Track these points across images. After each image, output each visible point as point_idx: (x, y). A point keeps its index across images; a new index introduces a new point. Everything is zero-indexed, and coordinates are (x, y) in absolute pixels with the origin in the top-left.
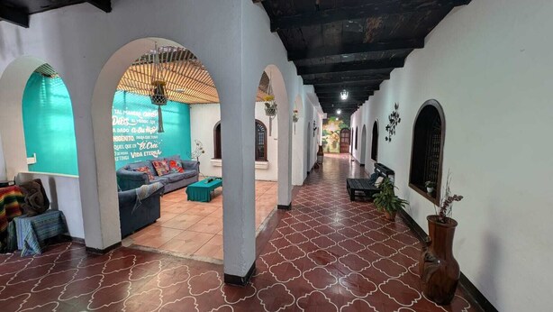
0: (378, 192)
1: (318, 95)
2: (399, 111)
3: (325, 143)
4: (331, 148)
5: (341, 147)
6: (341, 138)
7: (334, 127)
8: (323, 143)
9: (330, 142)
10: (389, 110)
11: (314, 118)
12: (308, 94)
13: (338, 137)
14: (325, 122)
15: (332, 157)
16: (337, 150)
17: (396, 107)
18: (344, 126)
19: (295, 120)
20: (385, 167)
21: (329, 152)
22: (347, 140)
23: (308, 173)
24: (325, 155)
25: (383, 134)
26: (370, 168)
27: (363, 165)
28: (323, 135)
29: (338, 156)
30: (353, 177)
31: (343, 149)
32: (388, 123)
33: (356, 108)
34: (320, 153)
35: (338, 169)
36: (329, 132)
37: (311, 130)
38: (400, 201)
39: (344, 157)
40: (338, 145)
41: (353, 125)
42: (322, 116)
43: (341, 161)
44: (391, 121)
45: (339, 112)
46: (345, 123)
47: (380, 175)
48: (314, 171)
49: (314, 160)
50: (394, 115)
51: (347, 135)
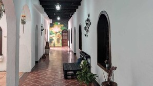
0: (80, 70)
1: (43, 6)
2: (91, 18)
3: (51, 40)
4: (56, 43)
5: (63, 42)
6: (62, 36)
7: (58, 28)
8: (50, 40)
9: (55, 39)
10: (86, 18)
11: (42, 22)
12: (34, 5)
13: (61, 36)
14: (52, 25)
15: (56, 49)
16: (60, 44)
17: (89, 16)
18: (64, 28)
19: (24, 22)
20: (86, 54)
21: (54, 46)
22: (66, 38)
23: (37, 62)
24: (51, 48)
25: (84, 32)
26: (78, 56)
27: (75, 54)
28: (50, 34)
29: (61, 49)
30: (70, 62)
31: (64, 44)
32: (85, 25)
33: (70, 17)
34: (47, 47)
35: (61, 57)
36: (53, 32)
37: (38, 31)
38: (93, 75)
39: (65, 49)
40: (60, 41)
41: (70, 28)
42: (49, 21)
43: (63, 52)
44: (87, 24)
45: (59, 19)
46: (65, 26)
47: (83, 59)
48: (41, 61)
49: (42, 52)
50: (88, 20)
51: (66, 34)
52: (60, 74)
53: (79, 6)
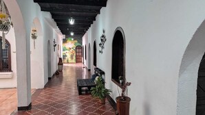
0: (95, 86)
1: (55, 20)
2: (106, 34)
3: (65, 56)
4: (70, 59)
5: (76, 59)
6: (76, 52)
7: (71, 44)
8: (63, 56)
9: (69, 55)
10: (101, 34)
11: (54, 37)
12: (46, 19)
13: (74, 52)
14: (65, 41)
15: (70, 65)
16: (74, 61)
17: (104, 32)
18: (78, 44)
19: (34, 37)
20: (100, 70)
21: (68, 63)
22: (80, 54)
23: (49, 79)
24: (64, 65)
25: (99, 48)
26: (93, 72)
27: (89, 70)
28: (64, 50)
29: (75, 65)
30: (84, 78)
31: (78, 60)
32: (100, 42)
33: (85, 33)
34: (60, 63)
35: (75, 73)
36: (66, 48)
37: (50, 46)
38: (107, 90)
39: (79, 65)
40: (74, 58)
41: (84, 44)
42: (62, 37)
43: (76, 68)
44: (102, 40)
45: (72, 34)
46: (79, 42)
47: (97, 75)
48: (54, 78)
49: (55, 68)
50: (103, 36)
51: (80, 50)
52: (74, 90)
53: (94, 22)
